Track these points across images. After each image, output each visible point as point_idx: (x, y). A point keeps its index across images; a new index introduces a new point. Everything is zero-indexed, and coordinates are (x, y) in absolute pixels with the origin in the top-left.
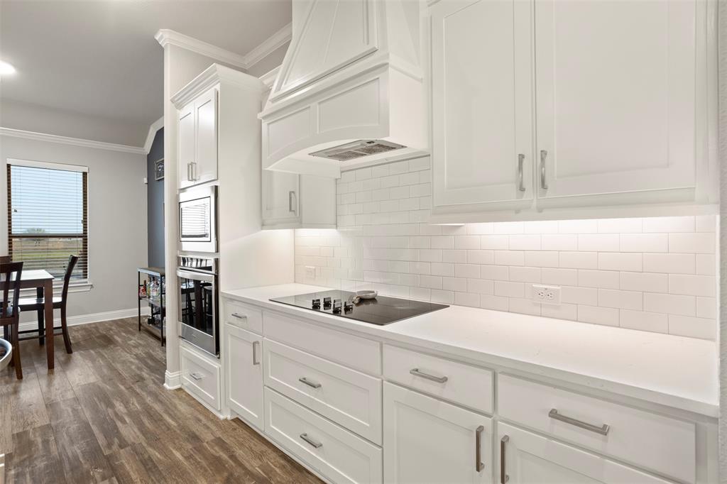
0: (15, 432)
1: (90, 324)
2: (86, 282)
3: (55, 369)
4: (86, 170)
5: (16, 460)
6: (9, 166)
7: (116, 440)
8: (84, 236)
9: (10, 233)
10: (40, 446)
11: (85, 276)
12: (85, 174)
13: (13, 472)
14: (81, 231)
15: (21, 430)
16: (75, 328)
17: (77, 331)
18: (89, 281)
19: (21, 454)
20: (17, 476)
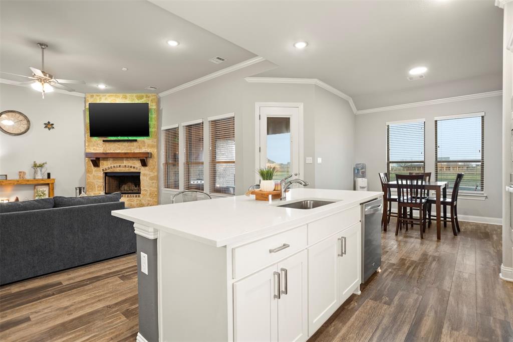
0: (402, 257)
1: (484, 224)
2: (483, 194)
3: (441, 240)
4: (483, 115)
5: (395, 267)
6: (436, 121)
7: (438, 284)
8: (482, 161)
9: (436, 160)
10: (406, 267)
11: (482, 189)
12: (483, 117)
13: (390, 270)
14: (480, 158)
15: (405, 258)
16: (471, 224)
17: (471, 226)
18: (485, 193)
19: (397, 266)
20: (390, 272)
